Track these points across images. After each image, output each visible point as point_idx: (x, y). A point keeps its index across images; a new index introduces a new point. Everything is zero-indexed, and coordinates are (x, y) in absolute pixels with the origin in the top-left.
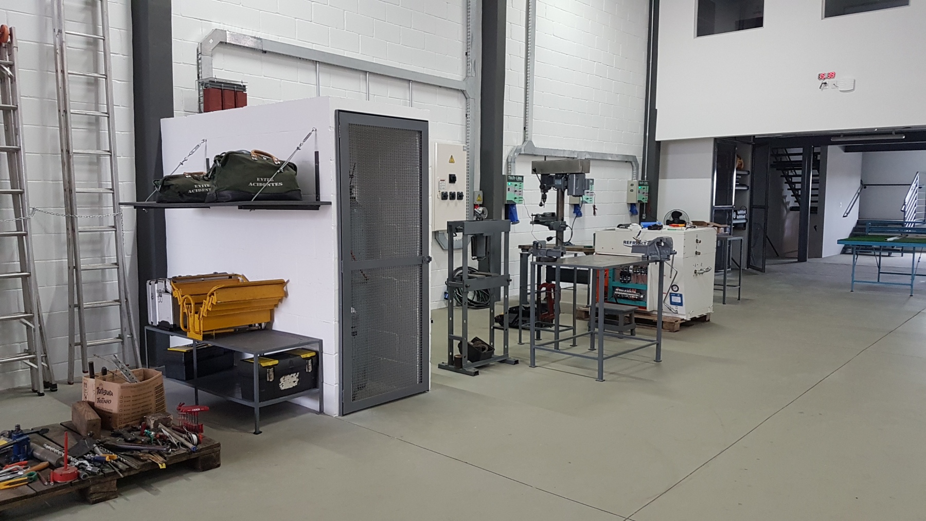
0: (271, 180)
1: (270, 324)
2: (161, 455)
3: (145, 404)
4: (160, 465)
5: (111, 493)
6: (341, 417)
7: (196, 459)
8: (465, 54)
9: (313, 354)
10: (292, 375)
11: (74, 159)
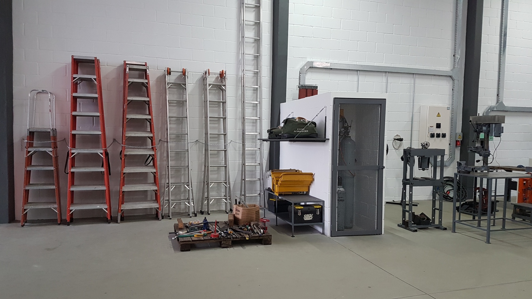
0: (303, 129)
1: (308, 193)
2: (249, 235)
3: (251, 217)
4: (246, 238)
5: (229, 246)
6: (330, 237)
7: (262, 240)
8: (453, 56)
9: (320, 207)
10: (309, 214)
11: (246, 121)
